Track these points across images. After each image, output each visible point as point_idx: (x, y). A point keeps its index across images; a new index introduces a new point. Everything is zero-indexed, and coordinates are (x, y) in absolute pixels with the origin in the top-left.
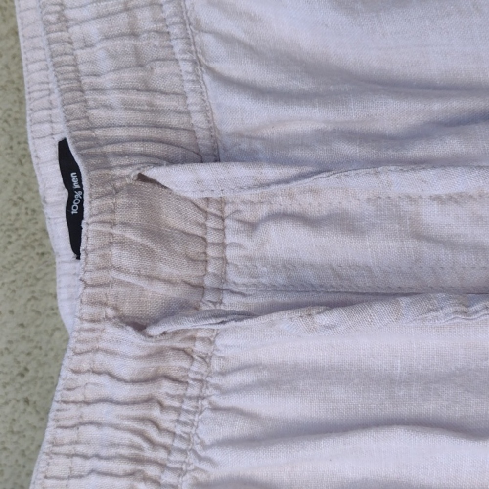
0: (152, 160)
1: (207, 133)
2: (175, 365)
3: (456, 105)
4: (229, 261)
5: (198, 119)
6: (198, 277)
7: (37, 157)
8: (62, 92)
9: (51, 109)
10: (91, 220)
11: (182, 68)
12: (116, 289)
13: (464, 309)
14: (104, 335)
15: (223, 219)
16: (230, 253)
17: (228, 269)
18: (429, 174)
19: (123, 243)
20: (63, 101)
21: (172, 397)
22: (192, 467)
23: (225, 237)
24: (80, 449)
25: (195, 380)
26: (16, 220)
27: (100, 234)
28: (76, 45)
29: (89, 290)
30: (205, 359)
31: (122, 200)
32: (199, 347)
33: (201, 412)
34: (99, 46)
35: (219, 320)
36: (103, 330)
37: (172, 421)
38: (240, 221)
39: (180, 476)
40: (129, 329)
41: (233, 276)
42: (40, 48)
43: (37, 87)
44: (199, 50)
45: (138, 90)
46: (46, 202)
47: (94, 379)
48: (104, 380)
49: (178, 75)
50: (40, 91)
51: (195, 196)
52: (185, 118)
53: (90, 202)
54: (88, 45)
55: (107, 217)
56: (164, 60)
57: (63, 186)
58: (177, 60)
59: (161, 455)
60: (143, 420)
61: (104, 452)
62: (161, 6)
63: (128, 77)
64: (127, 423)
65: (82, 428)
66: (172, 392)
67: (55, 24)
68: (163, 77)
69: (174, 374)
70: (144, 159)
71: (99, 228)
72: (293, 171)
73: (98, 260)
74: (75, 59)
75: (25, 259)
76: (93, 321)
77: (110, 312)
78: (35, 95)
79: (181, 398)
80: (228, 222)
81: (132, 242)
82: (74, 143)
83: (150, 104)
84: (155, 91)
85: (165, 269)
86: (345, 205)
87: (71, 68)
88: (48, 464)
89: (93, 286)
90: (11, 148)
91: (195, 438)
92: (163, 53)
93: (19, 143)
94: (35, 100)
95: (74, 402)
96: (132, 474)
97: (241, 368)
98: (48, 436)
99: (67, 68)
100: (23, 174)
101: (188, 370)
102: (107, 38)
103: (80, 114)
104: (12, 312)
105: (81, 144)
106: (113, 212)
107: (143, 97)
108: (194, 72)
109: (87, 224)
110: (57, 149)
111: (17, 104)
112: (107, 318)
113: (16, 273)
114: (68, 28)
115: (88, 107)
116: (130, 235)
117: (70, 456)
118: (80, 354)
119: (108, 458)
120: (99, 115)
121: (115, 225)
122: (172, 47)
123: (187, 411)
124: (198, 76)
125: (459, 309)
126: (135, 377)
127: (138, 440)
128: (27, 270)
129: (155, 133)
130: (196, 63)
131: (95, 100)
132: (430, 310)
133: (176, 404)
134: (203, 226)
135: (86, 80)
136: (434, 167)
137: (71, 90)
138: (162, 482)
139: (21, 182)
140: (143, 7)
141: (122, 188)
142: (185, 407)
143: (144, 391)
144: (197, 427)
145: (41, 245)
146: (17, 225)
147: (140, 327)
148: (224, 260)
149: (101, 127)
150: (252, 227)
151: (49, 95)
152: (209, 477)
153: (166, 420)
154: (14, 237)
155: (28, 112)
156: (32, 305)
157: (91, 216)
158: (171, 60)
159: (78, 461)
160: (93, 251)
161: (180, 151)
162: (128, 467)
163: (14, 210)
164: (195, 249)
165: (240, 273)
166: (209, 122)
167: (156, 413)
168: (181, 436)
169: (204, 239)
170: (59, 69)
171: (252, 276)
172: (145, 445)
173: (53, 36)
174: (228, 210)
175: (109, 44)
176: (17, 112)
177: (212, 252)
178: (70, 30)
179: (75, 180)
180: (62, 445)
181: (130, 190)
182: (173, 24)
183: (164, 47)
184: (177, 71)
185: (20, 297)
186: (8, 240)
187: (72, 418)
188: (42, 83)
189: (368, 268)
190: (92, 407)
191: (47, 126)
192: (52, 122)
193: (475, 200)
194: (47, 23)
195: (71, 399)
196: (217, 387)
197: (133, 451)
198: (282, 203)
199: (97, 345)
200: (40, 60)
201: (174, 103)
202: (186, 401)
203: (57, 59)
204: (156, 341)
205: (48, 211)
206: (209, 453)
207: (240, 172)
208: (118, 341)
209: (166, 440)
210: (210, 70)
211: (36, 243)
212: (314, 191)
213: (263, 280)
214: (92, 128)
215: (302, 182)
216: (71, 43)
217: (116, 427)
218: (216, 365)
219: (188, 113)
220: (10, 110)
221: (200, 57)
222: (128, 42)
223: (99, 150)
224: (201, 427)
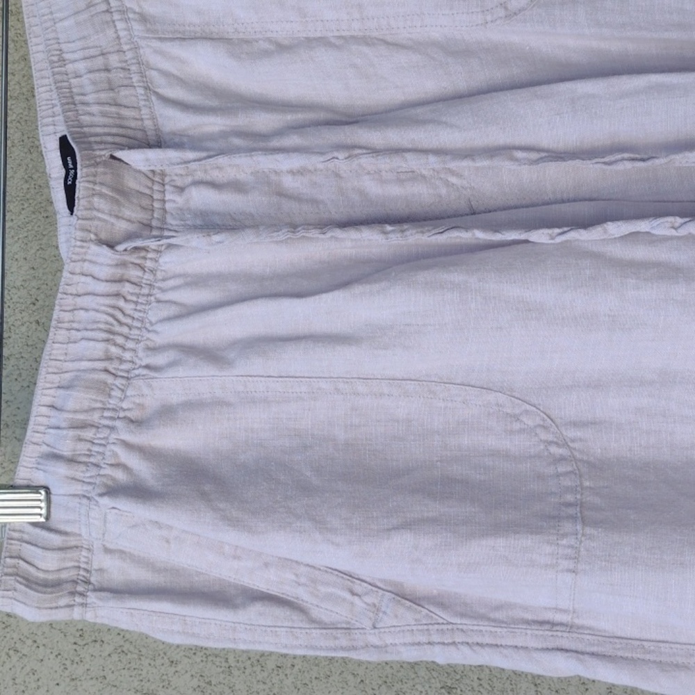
0: (118, 146)
1: (154, 132)
2: (134, 273)
3: (300, 117)
4: (168, 210)
5: (148, 123)
6: (147, 219)
7: (45, 147)
8: (63, 105)
9: (53, 117)
10: (82, 180)
11: (138, 91)
12: (96, 223)
13: (293, 230)
14: (90, 252)
15: (164, 185)
16: (168, 206)
17: (167, 216)
18: (280, 157)
19: (101, 195)
20: (63, 110)
21: (132, 294)
22: (145, 338)
23: (165, 196)
24: (75, 325)
25: (146, 284)
26: (27, 193)
27: (88, 189)
28: (70, 76)
29: (80, 222)
30: (152, 271)
31: (100, 169)
32: (149, 264)
33: (150, 304)
34: (85, 77)
35: (157, 239)
36: (89, 248)
37: (132, 309)
38: (175, 186)
39: (137, 343)
40: (104, 246)
41: (169, 220)
42: (46, 78)
43: (44, 103)
44: (149, 81)
45: (110, 105)
46: (50, 177)
47: (83, 279)
48: (89, 279)
49: (135, 96)
50: (47, 105)
51: (144, 169)
52: (140, 123)
53: (81, 170)
54: (78, 76)
55: (91, 179)
56: (126, 86)
57: (62, 166)
58: (134, 87)
59: (125, 330)
60: (114, 307)
61: (89, 327)
62: (124, 52)
63: (103, 96)
64: (103, 308)
65: (75, 312)
66: (131, 291)
67: (56, 62)
68: (126, 97)
69: (133, 280)
70: (113, 146)
71: (87, 185)
72: (204, 154)
73: (85, 204)
74: (70, 85)
75: (35, 221)
76: (82, 241)
77: (93, 236)
78: (43, 108)
79: (138, 295)
80: (167, 187)
81: (107, 195)
82: (70, 135)
83: (118, 114)
84: (120, 105)
85: (127, 213)
86: (238, 177)
87: (67, 90)
88: (55, 334)
89: (83, 219)
90: (23, 141)
91: (147, 320)
92: (126, 82)
93: (28, 138)
94: (44, 111)
95: (71, 294)
96: (107, 340)
97: (175, 276)
98: (55, 316)
99: (65, 90)
100: (31, 160)
101: (142, 278)
102: (90, 72)
103: (73, 118)
104: (25, 259)
105: (75, 136)
106: (95, 176)
107: (113, 109)
108: (146, 94)
109: (79, 182)
110: (58, 143)
111: (27, 110)
112: (91, 240)
113: (28, 231)
114: (65, 65)
115: (78, 115)
116: (105, 190)
117: (68, 329)
118: (74, 262)
119: (92, 330)
120: (86, 119)
121: (96, 184)
122: (131, 78)
123: (142, 303)
124: (147, 96)
125: (289, 230)
126: (108, 278)
127: (110, 320)
128: (36, 228)
129: (121, 131)
130: (147, 88)
131: (83, 110)
132: (275, 231)
133: (134, 299)
134: (151, 189)
135: (77, 98)
136: (283, 153)
137: (68, 104)
138: (126, 347)
139: (30, 166)
140: (113, 53)
141: (100, 163)
142: (140, 301)
143: (114, 288)
144: (148, 314)
145: (46, 211)
146: (28, 196)
147: (111, 246)
148: (164, 210)
149: (86, 126)
150: (181, 190)
151: (53, 108)
152: (155, 344)
153: (128, 308)
154: (26, 205)
155: (39, 119)
156: (40, 254)
157: (82, 178)
158: (131, 86)
159: (73, 332)
160: (83, 198)
161: (137, 142)
162: (104, 335)
163: (26, 186)
164: (145, 202)
165: (175, 218)
166: (155, 126)
167: (121, 303)
168: (138, 319)
169: (152, 197)
170: (60, 91)
171: (182, 220)
172: (115, 323)
173: (56, 70)
174: (167, 179)
175: (91, 76)
176: (26, 116)
177: (156, 205)
178: (67, 66)
179: (70, 162)
180: (63, 323)
181: (105, 164)
182: (132, 64)
183: (126, 78)
184: (134, 93)
185: (31, 248)
186: (21, 207)
187: (69, 305)
188: (48, 100)
189: (252, 215)
190: (82, 297)
191: (52, 127)
192: (54, 125)
193: (312, 173)
194: (52, 62)
195: (69, 292)
196: (160, 288)
197: (108, 326)
198: (200, 175)
199: (85, 258)
200: (46, 85)
201: (133, 113)
202: (140, 297)
203: (58, 85)
204: (121, 255)
205: (52, 183)
206: (155, 328)
207: (172, 154)
208: (98, 255)
209: (129, 321)
210: (156, 94)
211: (42, 209)
212: (219, 168)
213: (188, 222)
214: (82, 127)
215: (208, 160)
216: (67, 75)
217: (97, 311)
218: (159, 275)
219: (142, 120)
220: (22, 113)
221: (150, 85)
222: (104, 75)
223: (86, 140)
224: (150, 312)
